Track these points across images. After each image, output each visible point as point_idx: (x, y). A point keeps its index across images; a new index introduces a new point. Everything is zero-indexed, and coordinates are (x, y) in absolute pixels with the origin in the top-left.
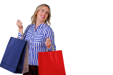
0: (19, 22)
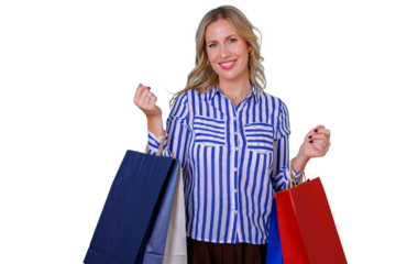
0: (144, 95)
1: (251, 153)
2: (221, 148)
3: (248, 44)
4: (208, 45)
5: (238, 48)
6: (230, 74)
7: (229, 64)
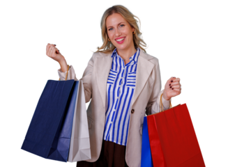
1: (128, 88)
2: (110, 86)
3: (132, 27)
4: (108, 29)
5: (125, 30)
6: (122, 46)
7: (121, 40)
